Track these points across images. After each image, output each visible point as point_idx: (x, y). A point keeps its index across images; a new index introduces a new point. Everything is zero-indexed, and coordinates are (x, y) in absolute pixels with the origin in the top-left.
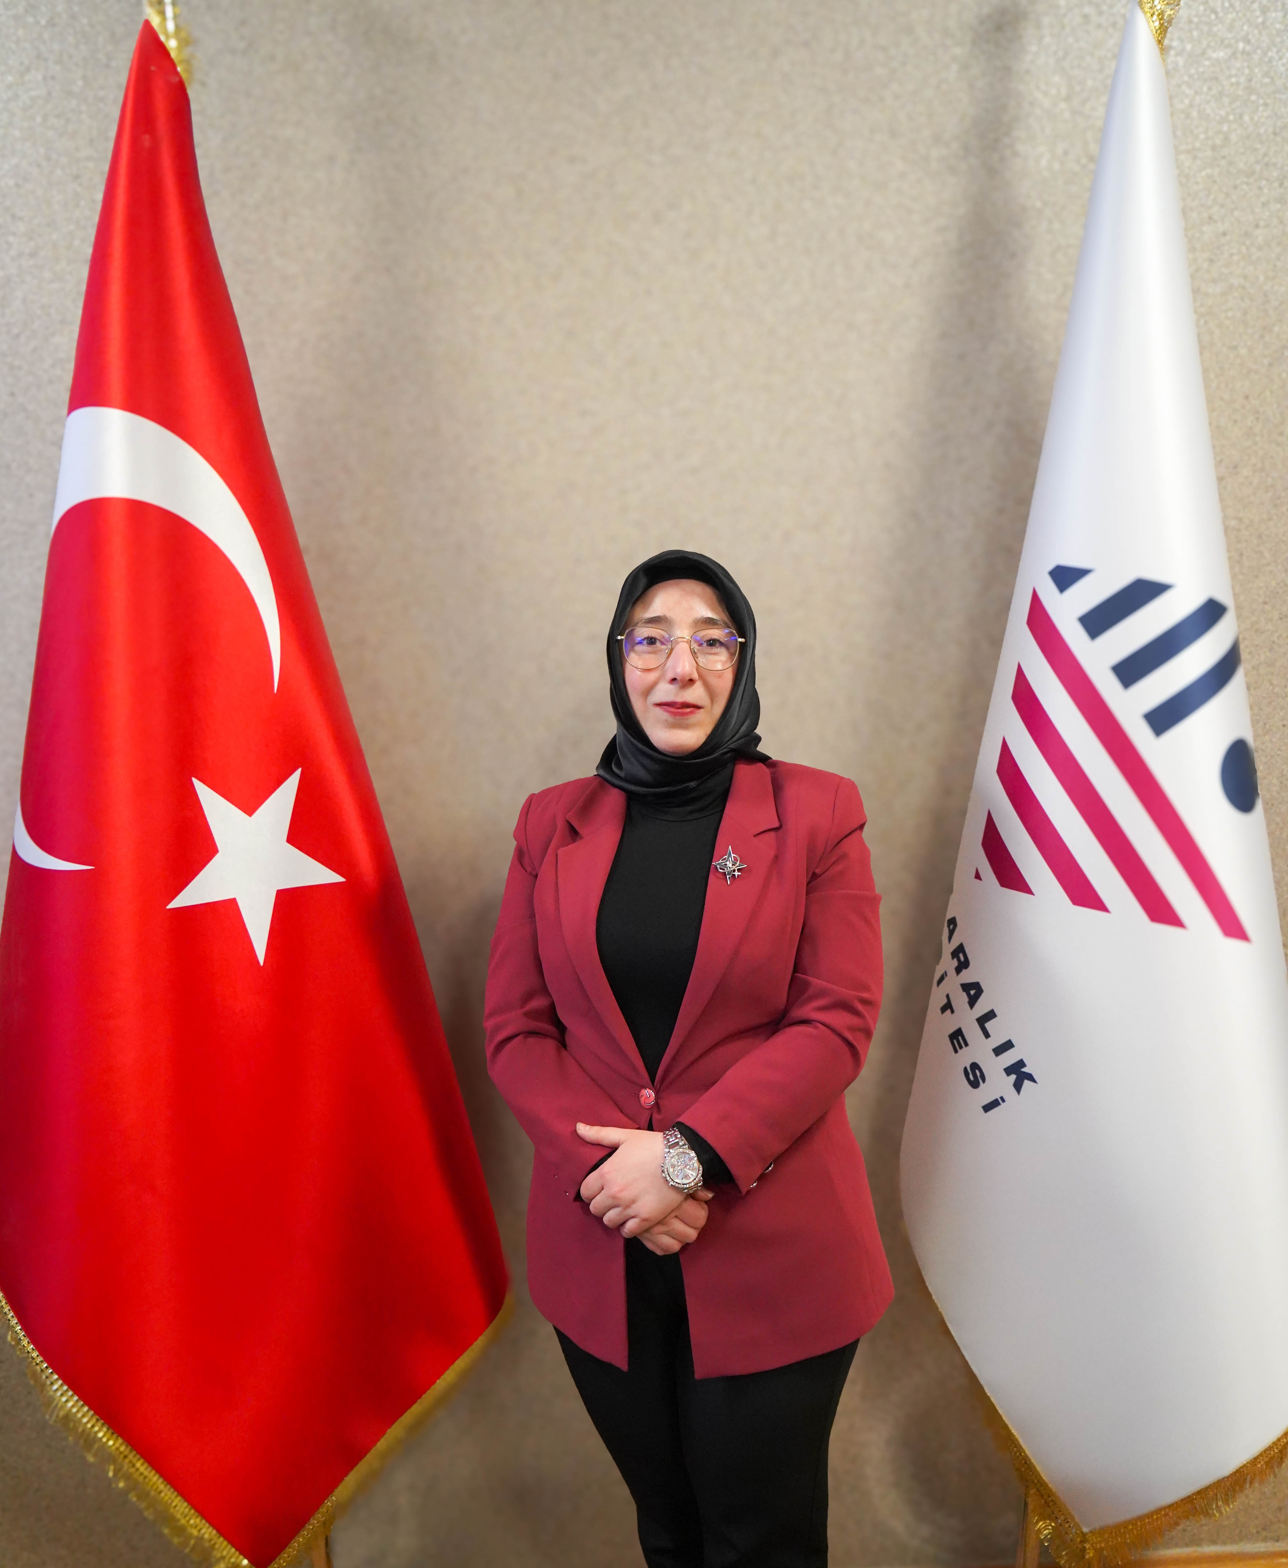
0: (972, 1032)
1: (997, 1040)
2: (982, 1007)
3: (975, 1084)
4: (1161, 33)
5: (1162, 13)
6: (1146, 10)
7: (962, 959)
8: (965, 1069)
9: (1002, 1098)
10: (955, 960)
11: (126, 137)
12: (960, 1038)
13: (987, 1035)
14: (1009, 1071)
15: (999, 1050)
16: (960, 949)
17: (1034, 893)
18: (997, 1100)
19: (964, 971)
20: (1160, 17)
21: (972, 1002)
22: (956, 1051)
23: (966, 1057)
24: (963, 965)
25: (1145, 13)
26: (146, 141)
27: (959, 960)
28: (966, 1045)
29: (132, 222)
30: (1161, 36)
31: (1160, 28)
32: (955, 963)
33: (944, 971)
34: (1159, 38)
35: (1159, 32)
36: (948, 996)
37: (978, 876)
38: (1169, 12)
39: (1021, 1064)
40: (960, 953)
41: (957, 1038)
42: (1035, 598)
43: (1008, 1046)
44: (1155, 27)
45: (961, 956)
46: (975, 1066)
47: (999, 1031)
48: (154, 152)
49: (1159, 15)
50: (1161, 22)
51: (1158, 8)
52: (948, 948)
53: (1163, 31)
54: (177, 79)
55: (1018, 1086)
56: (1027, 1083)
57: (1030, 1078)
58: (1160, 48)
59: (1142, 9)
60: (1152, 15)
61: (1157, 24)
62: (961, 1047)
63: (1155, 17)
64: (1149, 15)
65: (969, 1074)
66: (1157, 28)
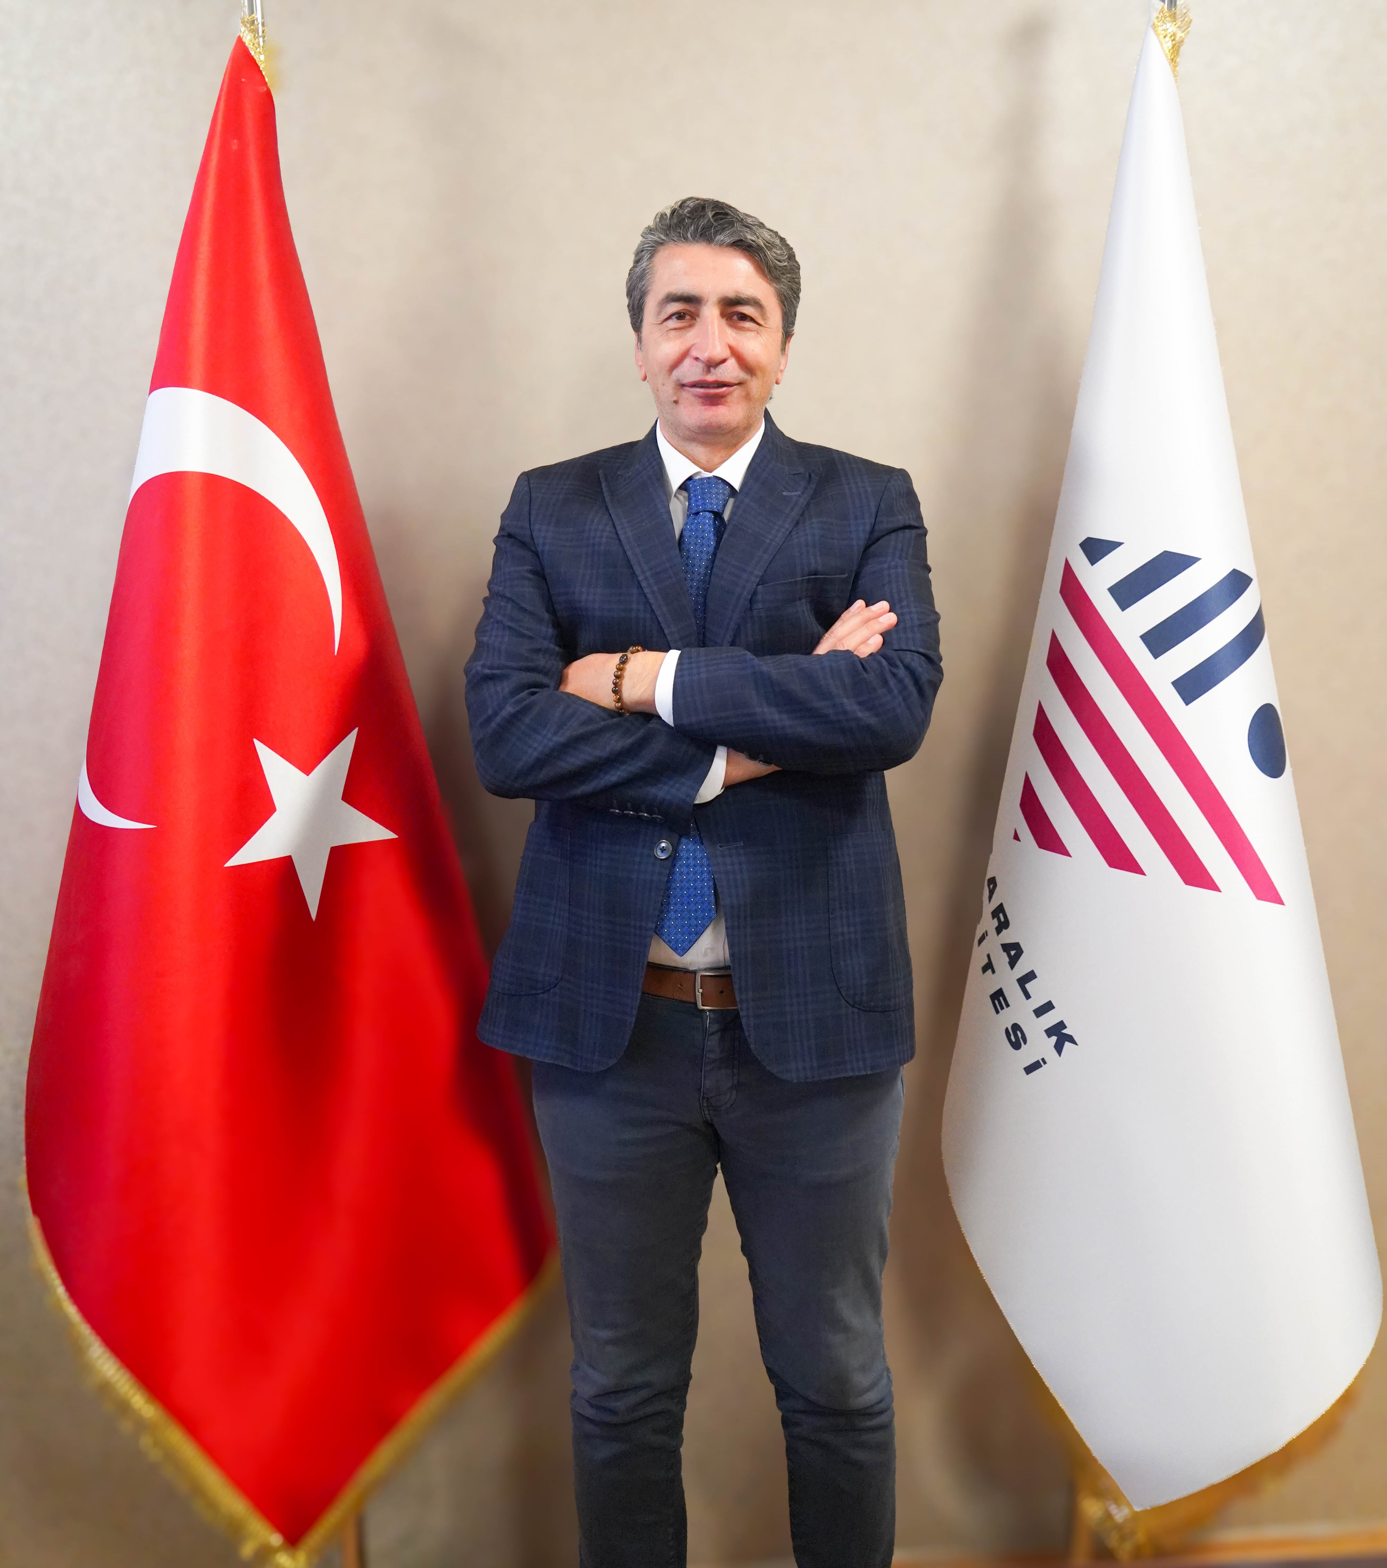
0: (1013, 993)
1: (1038, 1001)
2: (1022, 968)
3: (1016, 1046)
4: (1174, 52)
5: (1174, 35)
6: (1159, 32)
7: (1002, 919)
8: (1007, 1030)
9: (1043, 1060)
10: (996, 919)
11: (217, 141)
12: (1001, 998)
13: (1028, 996)
14: (1050, 1032)
15: (1040, 1012)
16: (1000, 910)
17: (1071, 854)
18: (1038, 1062)
19: (1004, 931)
20: (1173, 38)
21: (1013, 963)
22: (997, 1012)
23: (1007, 1018)
24: (1003, 925)
25: (1158, 35)
26: (235, 145)
27: (999, 919)
28: (1008, 1005)
29: (220, 217)
30: (1174, 55)
31: (1173, 48)
32: (995, 923)
33: (984, 931)
34: (1172, 57)
35: (1171, 51)
36: (988, 956)
37: (1016, 837)
38: (1179, 35)
39: (1061, 1025)
40: (1000, 913)
41: (998, 998)
42: (1068, 568)
43: (1048, 1007)
44: (1168, 47)
45: (1001, 915)
46: (1016, 1027)
47: (1039, 992)
48: (241, 155)
49: (1171, 37)
50: (1174, 42)
51: (1170, 30)
52: (988, 908)
53: (1176, 49)
54: (266, 89)
55: (1059, 1048)
56: (1067, 1045)
57: (1071, 1039)
58: (1173, 65)
59: (1155, 31)
60: (1164, 37)
61: (1170, 44)
62: (1002, 1008)
63: (1167, 39)
64: (1161, 37)
65: (1010, 1035)
66: (1170, 48)
